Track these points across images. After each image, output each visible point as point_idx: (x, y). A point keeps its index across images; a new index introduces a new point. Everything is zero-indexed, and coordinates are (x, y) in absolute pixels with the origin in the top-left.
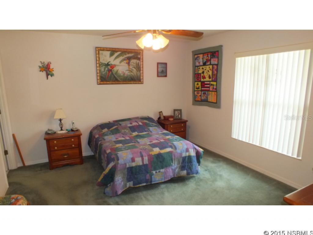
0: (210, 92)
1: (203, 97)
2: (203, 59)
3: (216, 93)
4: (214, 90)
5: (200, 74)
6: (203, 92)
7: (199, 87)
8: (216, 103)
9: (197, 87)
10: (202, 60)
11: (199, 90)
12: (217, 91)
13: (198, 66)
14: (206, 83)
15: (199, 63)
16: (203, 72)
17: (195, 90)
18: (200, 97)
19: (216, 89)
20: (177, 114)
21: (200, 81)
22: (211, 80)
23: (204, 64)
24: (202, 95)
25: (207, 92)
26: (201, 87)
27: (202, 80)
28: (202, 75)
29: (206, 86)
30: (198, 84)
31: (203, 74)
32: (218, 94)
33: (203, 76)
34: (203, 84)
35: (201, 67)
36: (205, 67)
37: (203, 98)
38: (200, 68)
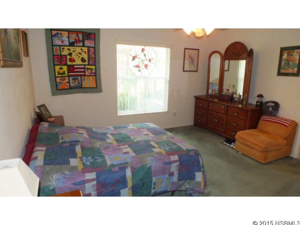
0: (86, 77)
1: (72, 83)
2: (69, 38)
3: (95, 77)
4: (92, 74)
5: (66, 56)
6: (71, 78)
7: (64, 71)
8: (97, 87)
9: (61, 71)
10: (67, 39)
11: (64, 75)
12: (96, 75)
13: (60, 46)
14: (75, 66)
15: (62, 42)
16: (70, 54)
17: (57, 76)
18: (68, 84)
19: (95, 73)
20: (44, 112)
21: (66, 64)
22: (87, 63)
23: (72, 44)
24: (71, 80)
25: (79, 78)
26: (68, 72)
27: (69, 63)
28: (68, 57)
29: (75, 70)
30: (61, 68)
31: (70, 56)
32: (97, 78)
33: (69, 59)
34: (71, 69)
35: (66, 48)
36: (73, 49)
37: (72, 85)
38: (63, 49)
